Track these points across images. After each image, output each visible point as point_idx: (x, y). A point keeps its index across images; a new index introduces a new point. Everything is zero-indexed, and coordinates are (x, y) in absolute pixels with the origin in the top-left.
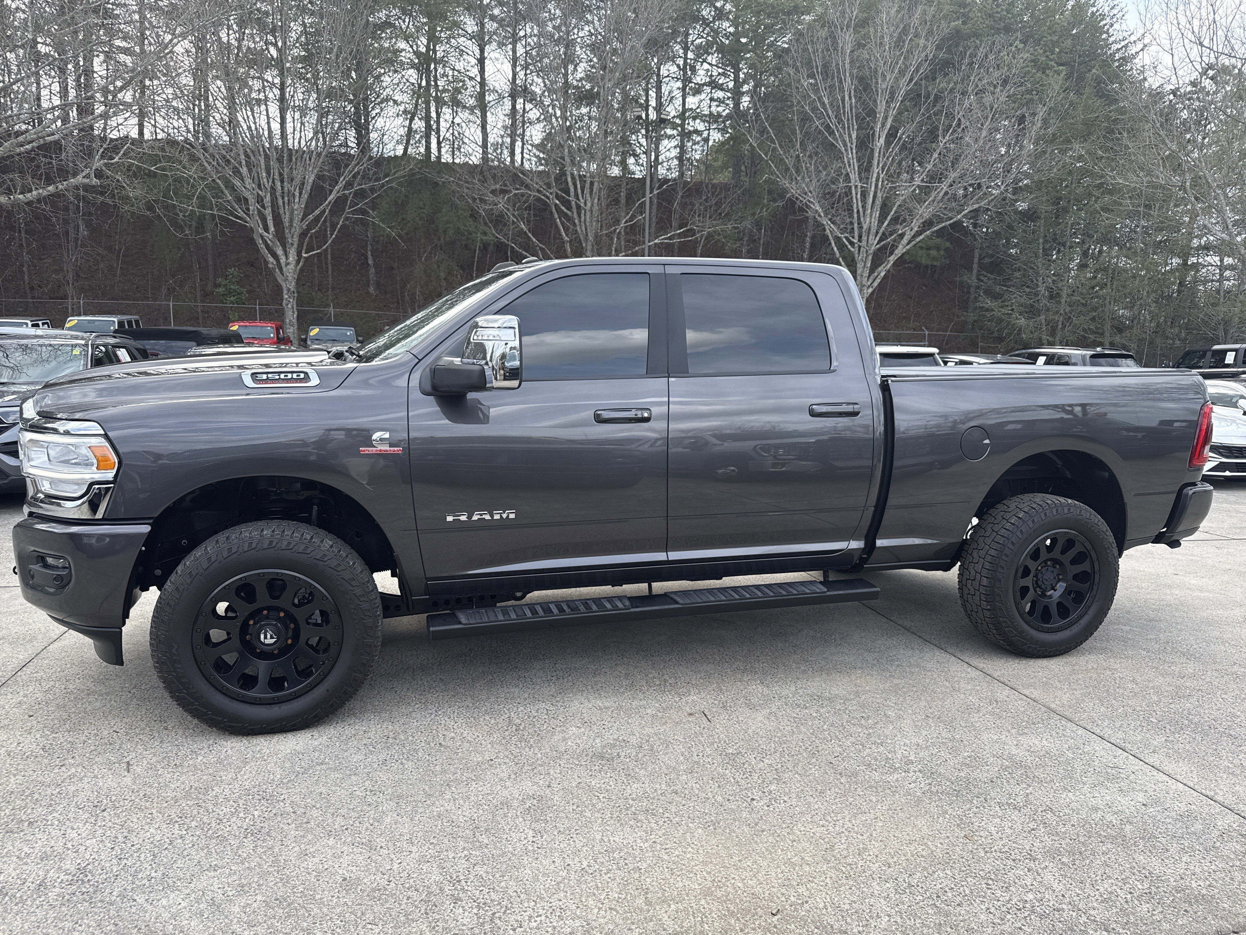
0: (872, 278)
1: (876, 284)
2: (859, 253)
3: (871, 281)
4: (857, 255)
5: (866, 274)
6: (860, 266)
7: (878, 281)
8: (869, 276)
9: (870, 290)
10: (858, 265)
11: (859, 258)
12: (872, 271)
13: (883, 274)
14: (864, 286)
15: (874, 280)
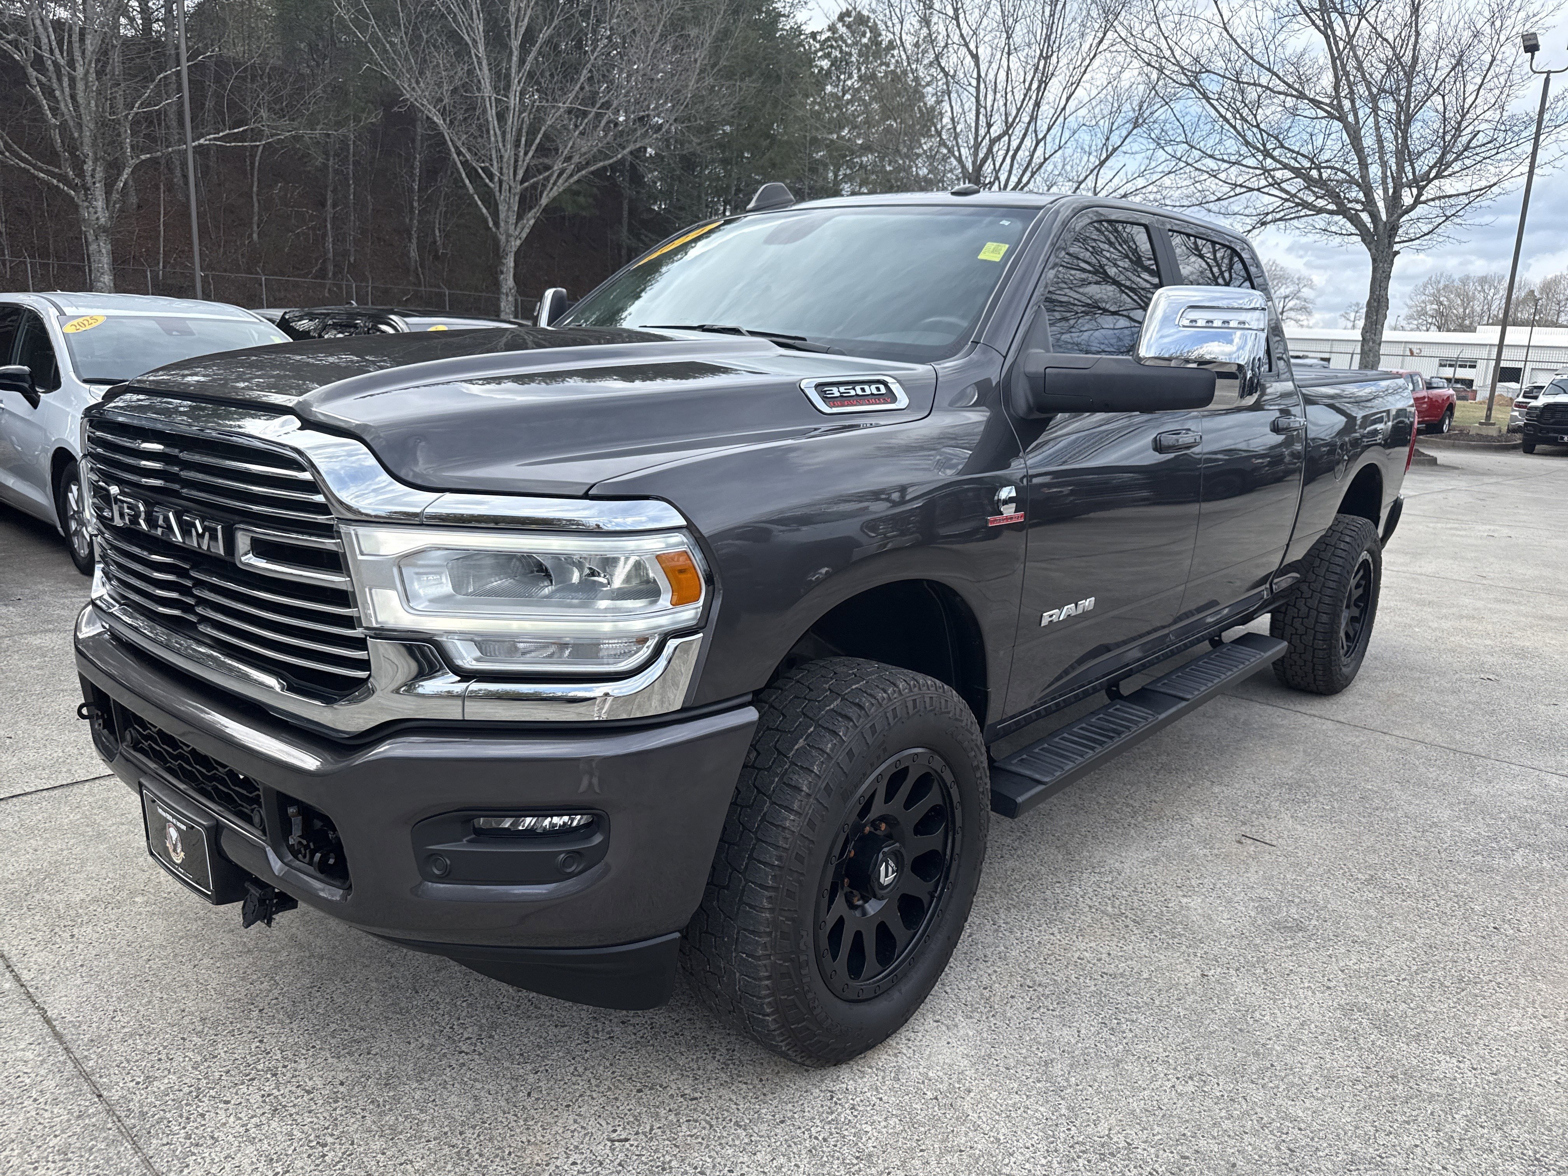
0: (519, 225)
1: (524, 235)
2: (500, 191)
3: (518, 230)
4: (497, 194)
5: (513, 219)
6: (502, 208)
7: (527, 230)
8: (517, 223)
9: (518, 242)
10: (500, 207)
11: (501, 198)
12: (520, 217)
13: (532, 222)
14: (511, 236)
15: (523, 229)
